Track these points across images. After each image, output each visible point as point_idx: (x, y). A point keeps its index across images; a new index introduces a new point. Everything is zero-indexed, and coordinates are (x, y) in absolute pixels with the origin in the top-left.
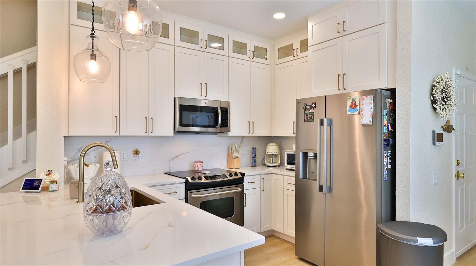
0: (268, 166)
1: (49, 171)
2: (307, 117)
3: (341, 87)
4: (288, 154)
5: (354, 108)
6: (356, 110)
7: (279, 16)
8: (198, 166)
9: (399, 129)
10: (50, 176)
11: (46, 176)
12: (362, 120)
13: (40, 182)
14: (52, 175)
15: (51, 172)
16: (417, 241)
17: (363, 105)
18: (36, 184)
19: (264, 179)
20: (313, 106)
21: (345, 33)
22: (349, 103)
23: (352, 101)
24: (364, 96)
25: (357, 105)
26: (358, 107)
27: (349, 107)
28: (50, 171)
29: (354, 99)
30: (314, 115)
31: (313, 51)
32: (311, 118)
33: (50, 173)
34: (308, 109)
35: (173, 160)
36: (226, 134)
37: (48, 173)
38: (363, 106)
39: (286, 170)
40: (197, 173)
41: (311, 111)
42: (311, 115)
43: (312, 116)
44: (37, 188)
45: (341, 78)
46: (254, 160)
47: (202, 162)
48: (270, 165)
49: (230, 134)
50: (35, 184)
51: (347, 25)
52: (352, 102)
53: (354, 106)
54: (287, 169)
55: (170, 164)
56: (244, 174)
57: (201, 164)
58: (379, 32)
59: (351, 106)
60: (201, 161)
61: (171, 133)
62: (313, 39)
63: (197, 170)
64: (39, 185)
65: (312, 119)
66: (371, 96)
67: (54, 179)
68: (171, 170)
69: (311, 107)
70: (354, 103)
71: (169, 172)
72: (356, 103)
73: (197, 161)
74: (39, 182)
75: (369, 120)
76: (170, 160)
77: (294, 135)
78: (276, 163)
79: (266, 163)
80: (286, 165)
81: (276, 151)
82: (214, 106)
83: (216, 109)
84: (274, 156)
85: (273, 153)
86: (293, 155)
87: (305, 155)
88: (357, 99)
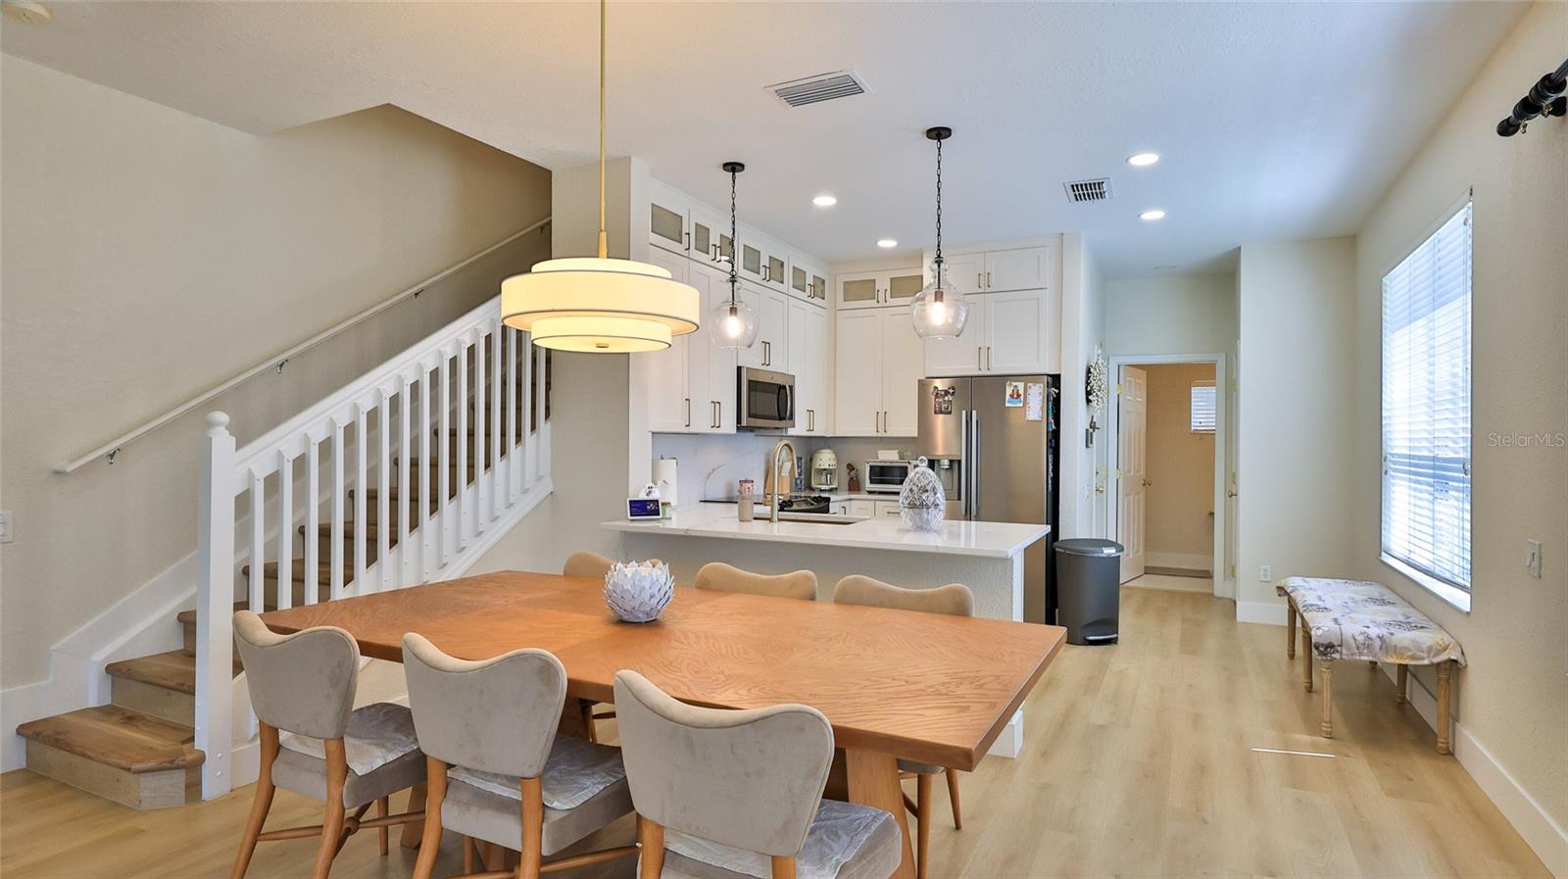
0: (820, 490)
2: (940, 407)
3: (984, 365)
4: (871, 467)
5: (1016, 399)
6: (1018, 402)
12: (1028, 415)
16: (1102, 552)
18: (651, 507)
20: (951, 391)
21: (987, 289)
23: (1013, 388)
24: (1033, 382)
25: (1021, 395)
26: (1022, 397)
29: (1015, 386)
30: (951, 404)
34: (943, 395)
35: (709, 477)
36: (784, 432)
41: (946, 398)
42: (946, 405)
43: (949, 406)
45: (984, 352)
46: (800, 480)
47: (752, 482)
48: (823, 487)
50: (648, 507)
51: (992, 277)
53: (1015, 396)
54: (870, 492)
55: (705, 484)
56: (830, 498)
58: (1039, 299)
59: (1012, 396)
61: (734, 429)
65: (949, 409)
66: (1046, 382)
68: (706, 496)
69: (948, 394)
70: (1014, 391)
74: (654, 504)
75: (1038, 415)
77: (879, 435)
78: (831, 484)
79: (814, 485)
80: (869, 486)
81: (833, 462)
82: (781, 382)
83: (782, 388)
84: (828, 472)
85: (827, 467)
86: (882, 468)
87: (932, 463)
88: (1021, 386)
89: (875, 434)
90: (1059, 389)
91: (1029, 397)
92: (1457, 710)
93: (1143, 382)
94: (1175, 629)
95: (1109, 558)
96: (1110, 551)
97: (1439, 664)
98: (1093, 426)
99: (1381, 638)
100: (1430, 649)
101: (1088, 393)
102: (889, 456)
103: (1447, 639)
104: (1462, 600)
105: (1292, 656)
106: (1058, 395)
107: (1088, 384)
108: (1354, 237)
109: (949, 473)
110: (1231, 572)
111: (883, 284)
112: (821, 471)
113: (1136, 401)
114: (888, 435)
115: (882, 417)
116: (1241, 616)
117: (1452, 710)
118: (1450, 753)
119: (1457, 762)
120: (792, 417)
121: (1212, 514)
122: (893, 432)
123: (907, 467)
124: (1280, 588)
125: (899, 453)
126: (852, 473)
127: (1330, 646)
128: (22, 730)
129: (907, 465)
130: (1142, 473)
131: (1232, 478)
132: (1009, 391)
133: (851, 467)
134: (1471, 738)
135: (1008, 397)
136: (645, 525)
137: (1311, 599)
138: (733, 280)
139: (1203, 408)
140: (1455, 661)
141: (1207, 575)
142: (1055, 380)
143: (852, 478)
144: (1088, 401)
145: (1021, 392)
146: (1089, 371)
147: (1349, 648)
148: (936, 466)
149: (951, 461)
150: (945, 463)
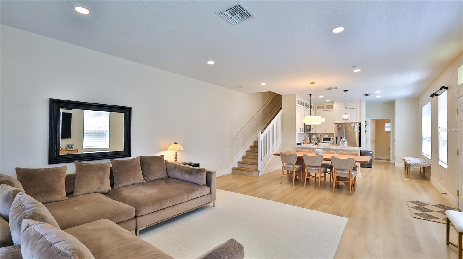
2: (338, 128)
4: (323, 138)
16: (369, 153)
43: (340, 128)
54: (323, 143)
62: (336, 107)
69: (339, 126)
81: (315, 137)
86: (325, 138)
87: (336, 138)
88: (354, 125)
89: (324, 133)
90: (360, 125)
91: (355, 127)
92: (430, 174)
93: (375, 122)
94: (383, 167)
95: (371, 154)
96: (371, 153)
97: (427, 167)
98: (366, 131)
99: (418, 163)
100: (425, 165)
101: (365, 126)
102: (327, 136)
103: (428, 163)
104: (430, 158)
105: (405, 170)
106: (360, 126)
107: (365, 124)
108: (418, 98)
110: (394, 158)
111: (325, 107)
112: (313, 139)
113: (373, 126)
115: (325, 130)
116: (396, 165)
117: (429, 174)
118: (429, 180)
119: (430, 181)
120: (310, 130)
121: (390, 148)
122: (327, 132)
124: (403, 159)
127: (410, 165)
128: (233, 169)
129: (330, 138)
130: (375, 140)
131: (394, 141)
132: (351, 126)
133: (318, 138)
134: (432, 178)
135: (351, 127)
136: (299, 146)
137: (407, 159)
138: (311, 111)
139: (388, 127)
140: (429, 167)
141: (389, 160)
142: (360, 124)
143: (318, 140)
144: (365, 127)
145: (354, 126)
146: (365, 122)
147: (413, 165)
148: (337, 138)
149: (340, 137)
150: (339, 138)
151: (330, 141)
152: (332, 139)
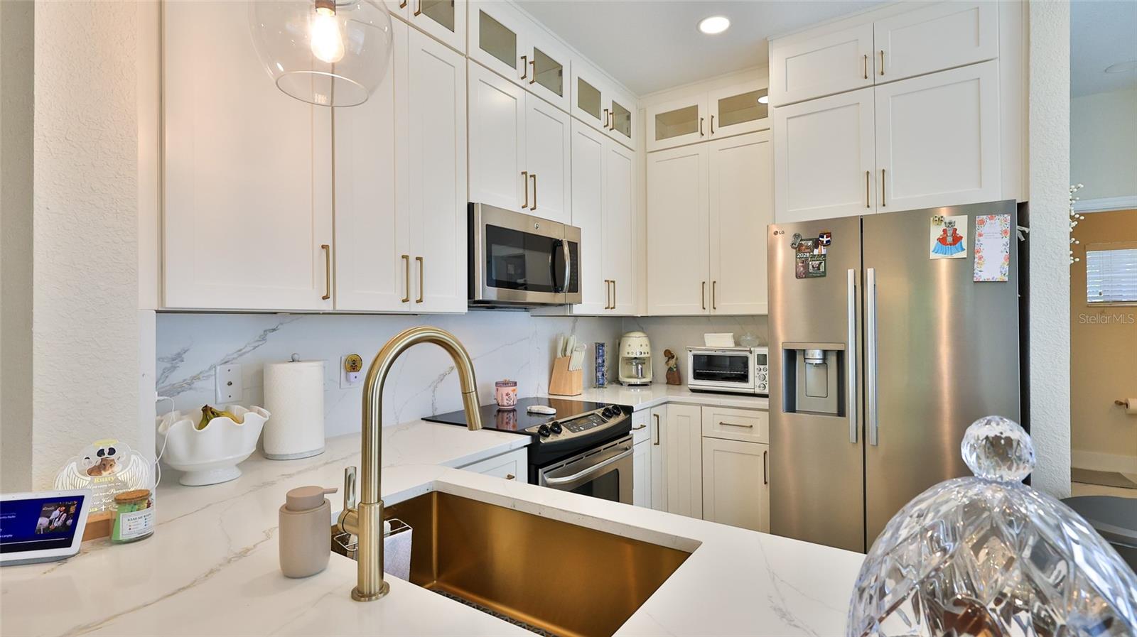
0: (630, 385)
1: (101, 453)
2: (806, 266)
3: (875, 200)
4: (695, 356)
5: (951, 245)
6: (960, 250)
7: (715, 25)
8: (507, 395)
9: (1039, 292)
10: (104, 474)
11: (89, 478)
12: (980, 271)
13: (72, 510)
14: (117, 468)
15: (112, 457)
17: (980, 235)
18: (51, 522)
19: (658, 416)
20: (825, 239)
21: (880, 79)
22: (936, 232)
23: (943, 226)
24: (985, 217)
25: (961, 238)
26: (964, 242)
27: (936, 241)
28: (106, 451)
29: (950, 223)
30: (825, 260)
31: (788, 118)
32: (819, 269)
33: (105, 460)
34: (808, 247)
35: (442, 380)
36: (565, 310)
37: (96, 460)
38: (980, 238)
39: (691, 393)
40: (506, 414)
41: (816, 252)
42: (818, 262)
43: (821, 263)
44: (63, 537)
46: (601, 373)
47: (515, 384)
48: (633, 381)
49: (577, 310)
50: (43, 522)
51: (889, 58)
52: (945, 231)
53: (950, 239)
54: (693, 391)
55: (434, 392)
56: (632, 407)
57: (514, 388)
58: (979, 79)
59: (942, 240)
60: (512, 380)
61: (462, 305)
62: (787, 90)
63: (506, 404)
64: (69, 522)
65: (822, 269)
66: (1006, 215)
67: (125, 484)
68: (436, 409)
69: (817, 244)
70: (950, 232)
71: (433, 417)
72: (957, 232)
73: (501, 379)
74: (67, 511)
75: (1001, 272)
76: (434, 382)
77: (706, 313)
78: (643, 377)
79: (622, 378)
80: (692, 382)
81: (647, 349)
82: (556, 235)
83: (556, 245)
84: (639, 361)
85: (638, 356)
86: (710, 357)
87: (791, 355)
88: (962, 222)
89: (700, 312)
102: (720, 343)
109: (822, 371)
111: (708, 110)
112: (630, 360)
114: (718, 312)
115: (710, 288)
120: (574, 287)
122: (726, 307)
123: (747, 358)
125: (734, 336)
126: (672, 362)
129: (747, 354)
133: (669, 355)
135: (933, 243)
142: (1021, 212)
143: (670, 369)
145: (962, 232)
148: (799, 358)
149: (825, 352)
150: (816, 355)
151: (744, 378)
152: (762, 360)
